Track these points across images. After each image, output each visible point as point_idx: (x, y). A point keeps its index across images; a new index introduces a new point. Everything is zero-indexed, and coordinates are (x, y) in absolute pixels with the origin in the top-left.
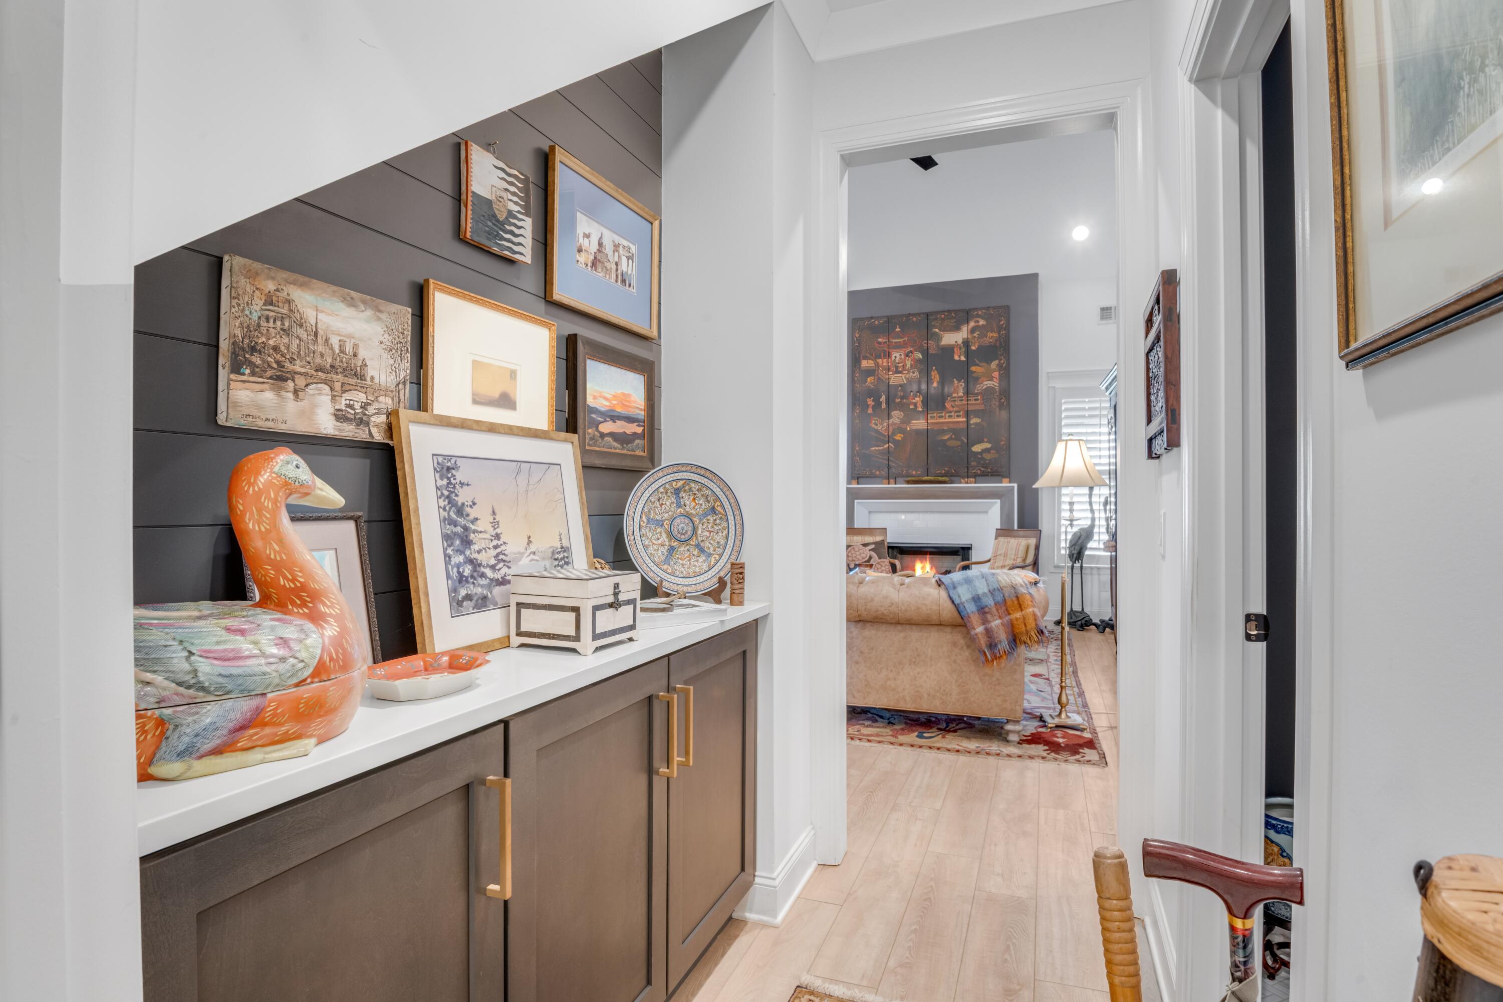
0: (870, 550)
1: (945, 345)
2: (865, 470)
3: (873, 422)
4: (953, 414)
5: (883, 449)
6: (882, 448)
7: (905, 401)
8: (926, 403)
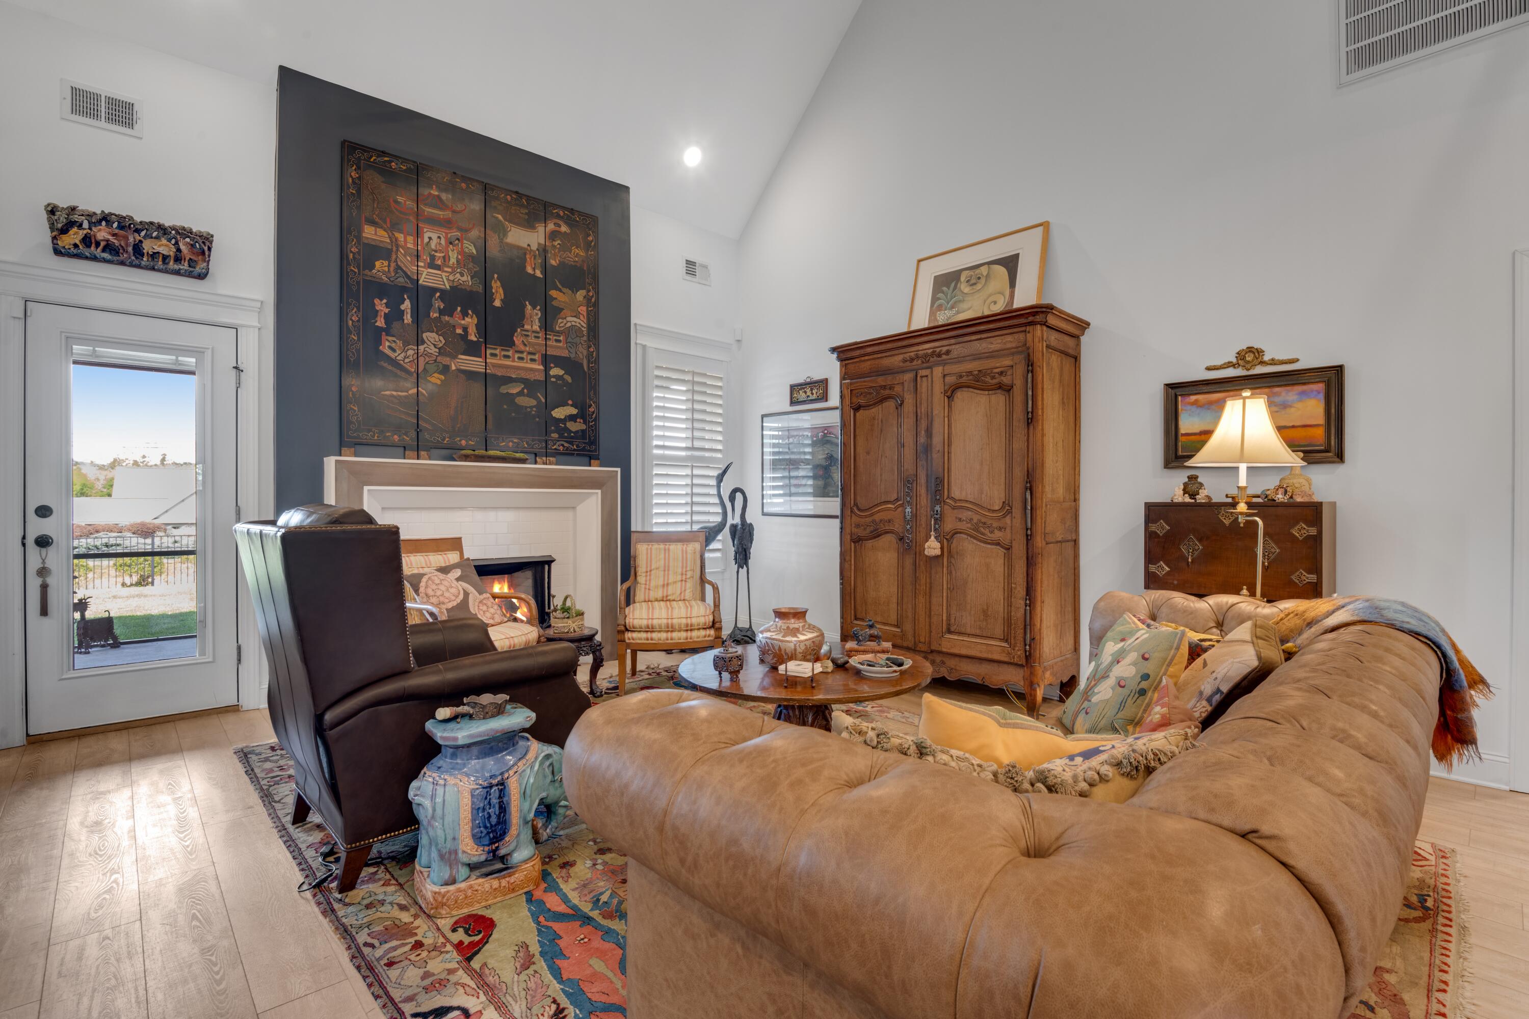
0: (457, 579)
1: (512, 245)
2: (369, 431)
3: (387, 344)
4: (524, 355)
5: (405, 397)
6: (406, 394)
7: (447, 318)
8: (483, 329)
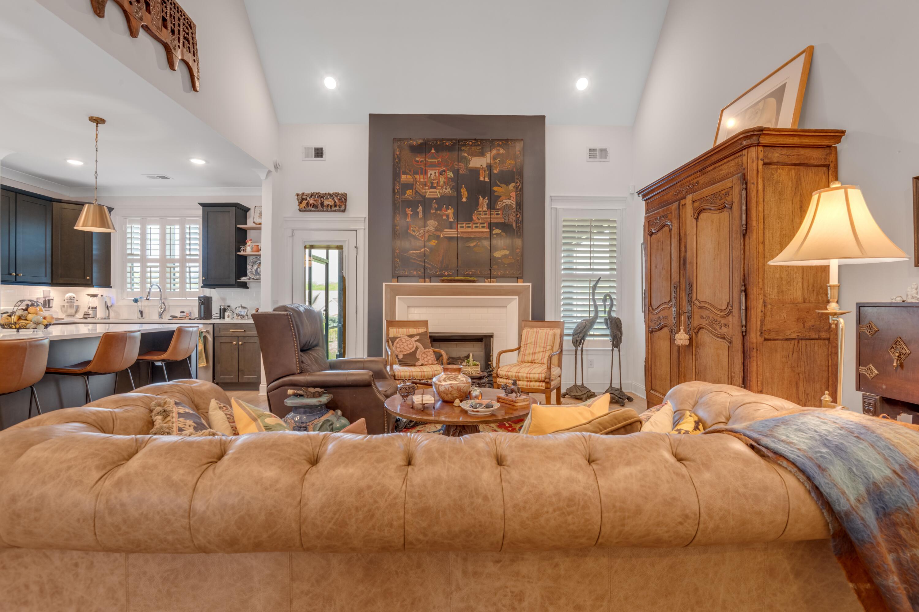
0: (416, 341)
1: (472, 167)
2: (404, 270)
3: (412, 229)
4: (478, 225)
5: (420, 253)
6: (419, 251)
7: (439, 212)
8: (457, 215)
